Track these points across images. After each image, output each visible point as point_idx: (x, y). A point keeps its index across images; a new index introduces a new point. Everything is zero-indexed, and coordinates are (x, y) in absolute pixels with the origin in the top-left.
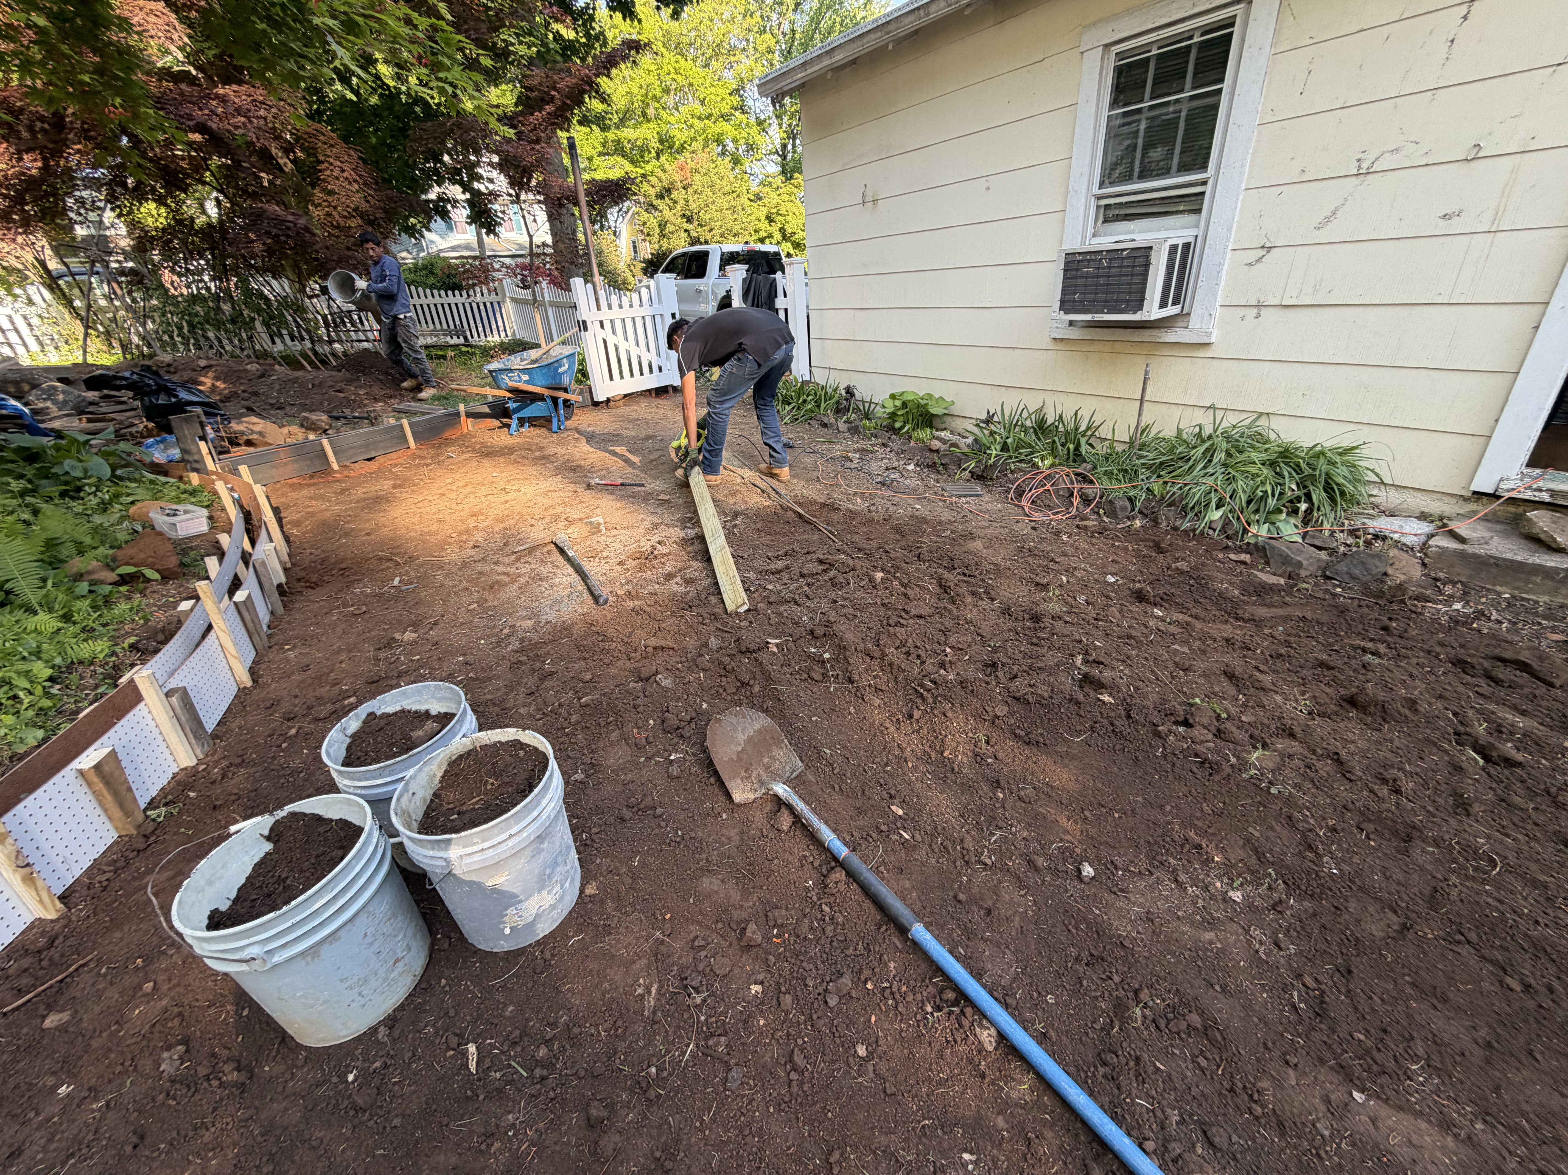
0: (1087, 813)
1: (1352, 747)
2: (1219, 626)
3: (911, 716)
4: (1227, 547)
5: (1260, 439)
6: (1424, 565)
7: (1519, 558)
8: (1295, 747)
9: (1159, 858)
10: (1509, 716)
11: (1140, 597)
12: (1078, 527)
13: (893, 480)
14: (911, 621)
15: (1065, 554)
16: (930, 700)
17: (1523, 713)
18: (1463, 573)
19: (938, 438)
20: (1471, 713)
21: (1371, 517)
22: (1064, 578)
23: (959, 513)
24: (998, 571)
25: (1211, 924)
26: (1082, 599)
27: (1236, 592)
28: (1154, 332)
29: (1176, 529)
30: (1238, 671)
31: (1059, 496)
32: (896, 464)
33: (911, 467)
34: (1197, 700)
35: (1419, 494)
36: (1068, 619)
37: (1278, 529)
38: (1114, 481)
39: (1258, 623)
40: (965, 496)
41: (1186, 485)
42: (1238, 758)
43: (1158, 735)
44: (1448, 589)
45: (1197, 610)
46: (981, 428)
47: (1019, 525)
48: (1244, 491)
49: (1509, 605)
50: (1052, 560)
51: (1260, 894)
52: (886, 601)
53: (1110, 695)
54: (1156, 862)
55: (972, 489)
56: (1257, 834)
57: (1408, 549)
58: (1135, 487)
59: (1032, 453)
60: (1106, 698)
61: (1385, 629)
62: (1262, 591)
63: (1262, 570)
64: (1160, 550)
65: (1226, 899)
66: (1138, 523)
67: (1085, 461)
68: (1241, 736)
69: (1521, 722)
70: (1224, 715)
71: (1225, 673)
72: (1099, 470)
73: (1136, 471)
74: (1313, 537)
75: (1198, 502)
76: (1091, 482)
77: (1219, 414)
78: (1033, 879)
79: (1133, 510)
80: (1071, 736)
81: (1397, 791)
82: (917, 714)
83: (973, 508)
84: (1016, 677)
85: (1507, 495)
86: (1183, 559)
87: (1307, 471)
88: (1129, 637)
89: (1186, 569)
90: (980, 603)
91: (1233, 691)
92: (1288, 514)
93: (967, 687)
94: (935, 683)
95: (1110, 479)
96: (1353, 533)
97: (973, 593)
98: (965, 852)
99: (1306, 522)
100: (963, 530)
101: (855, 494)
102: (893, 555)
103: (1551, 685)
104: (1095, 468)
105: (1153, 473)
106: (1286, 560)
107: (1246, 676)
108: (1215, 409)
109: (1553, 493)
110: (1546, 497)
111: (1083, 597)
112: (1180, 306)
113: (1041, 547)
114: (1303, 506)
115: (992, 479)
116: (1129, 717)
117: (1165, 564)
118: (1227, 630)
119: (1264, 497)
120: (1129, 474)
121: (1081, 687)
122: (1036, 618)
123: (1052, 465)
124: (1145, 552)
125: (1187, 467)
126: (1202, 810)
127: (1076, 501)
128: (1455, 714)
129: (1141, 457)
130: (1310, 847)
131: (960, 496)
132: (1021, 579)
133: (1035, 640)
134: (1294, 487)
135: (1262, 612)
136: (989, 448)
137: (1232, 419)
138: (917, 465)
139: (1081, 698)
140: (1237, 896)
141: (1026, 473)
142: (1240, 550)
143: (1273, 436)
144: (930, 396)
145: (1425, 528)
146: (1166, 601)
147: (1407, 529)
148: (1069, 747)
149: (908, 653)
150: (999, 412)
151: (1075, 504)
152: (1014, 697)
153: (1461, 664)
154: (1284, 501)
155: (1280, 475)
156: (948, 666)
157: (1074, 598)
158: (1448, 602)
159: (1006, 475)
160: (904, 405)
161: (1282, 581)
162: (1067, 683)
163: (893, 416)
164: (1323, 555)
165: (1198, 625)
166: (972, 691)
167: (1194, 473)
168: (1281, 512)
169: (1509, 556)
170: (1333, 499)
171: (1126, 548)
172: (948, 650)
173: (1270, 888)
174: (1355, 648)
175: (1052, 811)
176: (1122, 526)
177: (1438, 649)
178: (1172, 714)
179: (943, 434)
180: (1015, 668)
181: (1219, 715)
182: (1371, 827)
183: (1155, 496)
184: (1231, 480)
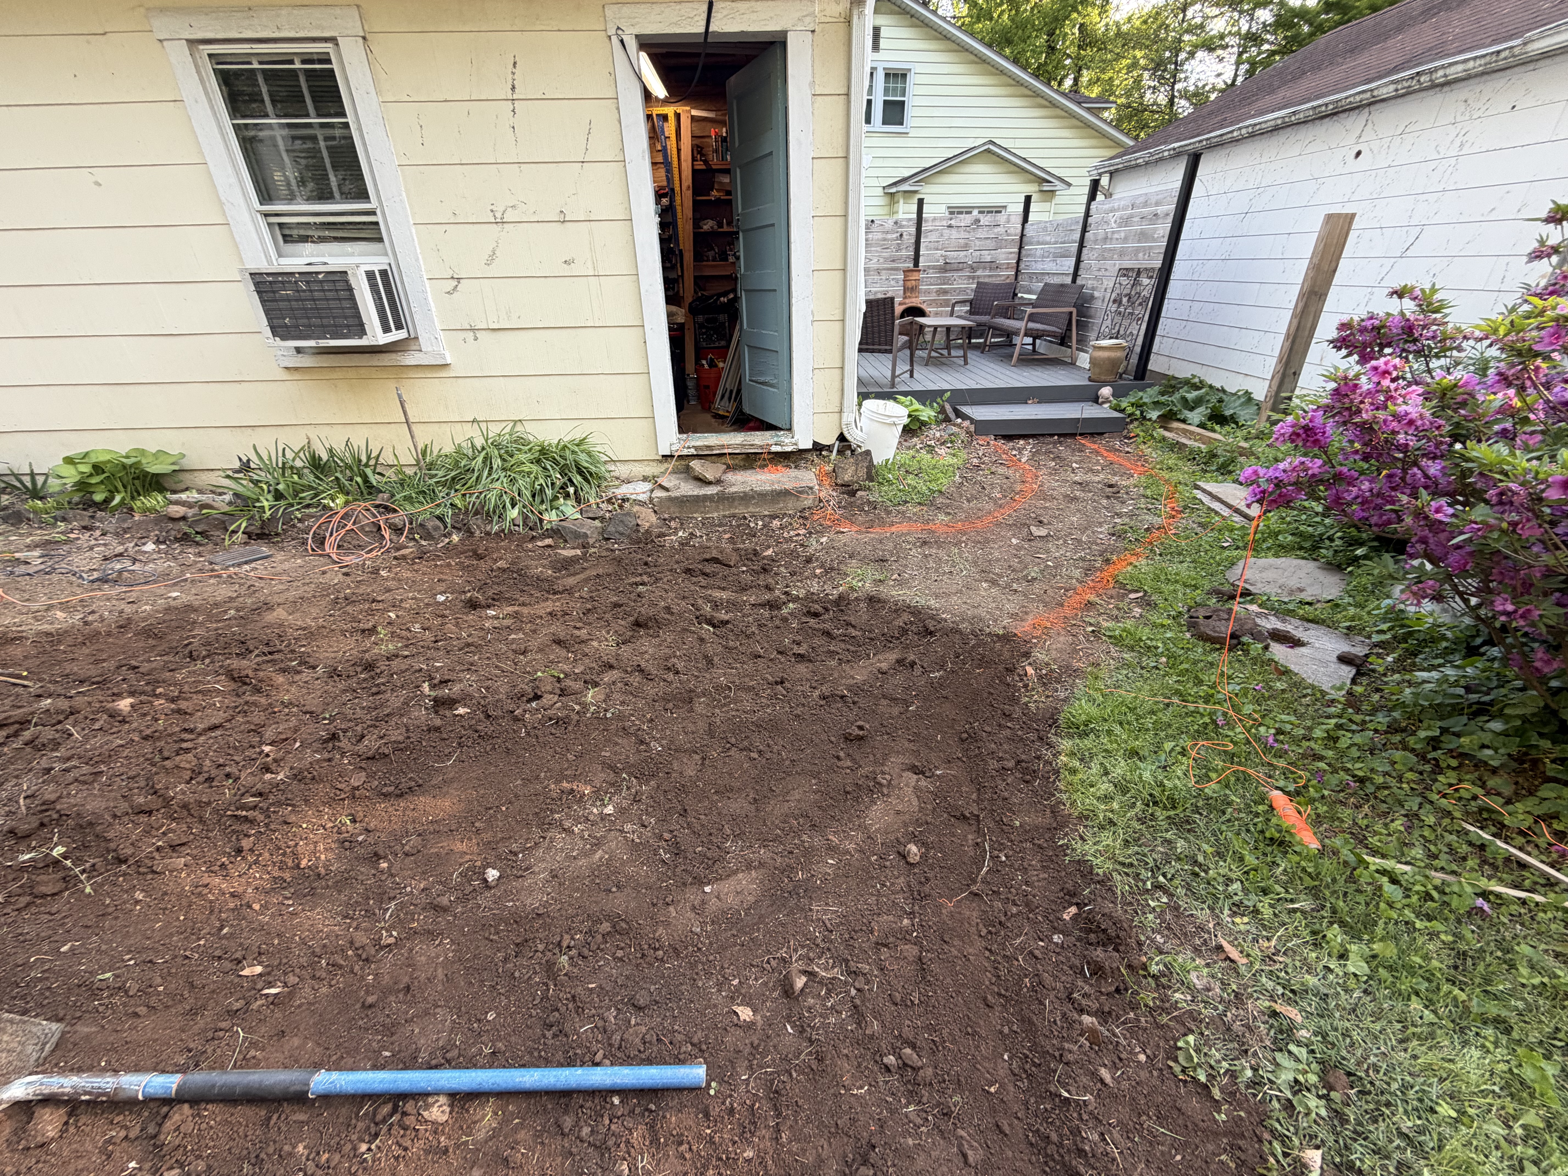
0: (477, 824)
1: (647, 656)
2: (543, 604)
3: (239, 851)
4: (533, 537)
5: (521, 441)
6: (655, 512)
7: (695, 493)
8: (614, 675)
9: (547, 821)
10: (718, 594)
11: (473, 605)
12: (395, 558)
13: (120, 572)
14: (202, 739)
15: (388, 590)
16: (261, 817)
17: (724, 589)
18: (675, 511)
19: (177, 503)
20: (700, 601)
21: (617, 487)
22: (391, 614)
23: (241, 585)
24: (311, 635)
25: (598, 844)
26: (417, 628)
27: (550, 572)
28: (393, 356)
29: (488, 534)
30: (562, 635)
31: (366, 534)
32: (120, 549)
33: (150, 547)
34: (539, 674)
35: (636, 464)
36: (406, 653)
37: (562, 512)
38: (416, 505)
39: (569, 591)
40: (246, 563)
41: (481, 493)
42: (580, 704)
43: (516, 719)
44: (673, 524)
45: (525, 599)
46: (235, 479)
47: (328, 576)
48: (526, 488)
49: (703, 524)
50: (374, 601)
51: (623, 799)
52: (148, 732)
53: (465, 706)
54: (546, 825)
55: (253, 552)
56: (608, 754)
57: (642, 504)
58: (438, 505)
59: (316, 495)
60: (461, 711)
61: (646, 564)
62: (566, 565)
63: (564, 548)
64: (480, 557)
65: (603, 817)
66: (455, 538)
67: (381, 492)
68: (578, 686)
69: (724, 595)
70: (562, 676)
71: (554, 641)
72: (398, 497)
73: (434, 491)
74: (587, 511)
75: (496, 506)
76: (395, 511)
77: (483, 426)
78: (443, 920)
79: (446, 527)
80: (443, 762)
81: (677, 673)
82: (246, 844)
83: (262, 573)
84: (363, 736)
85: (676, 454)
86: (501, 559)
87: (562, 462)
88: (468, 645)
89: (506, 566)
90: (297, 678)
91: (563, 653)
92: (565, 499)
93: (305, 778)
94: (260, 795)
95: (412, 503)
96: (609, 501)
97: (284, 671)
98: (360, 952)
99: (578, 500)
100: (253, 603)
101: (50, 608)
102: (145, 667)
103: (730, 566)
104: (393, 495)
105: (450, 488)
106: (577, 535)
107: (568, 637)
108: (478, 422)
109: (696, 448)
110: (693, 451)
111: (417, 626)
112: (405, 330)
113: (361, 591)
114: (571, 490)
115: (277, 534)
116: (488, 717)
117: (488, 567)
118: (549, 606)
119: (542, 490)
120: (428, 494)
121: (436, 712)
122: (369, 666)
123: (347, 503)
124: (467, 562)
125: (474, 478)
126: (568, 760)
127: (387, 534)
128: (693, 605)
129: (433, 476)
130: (642, 742)
131: (239, 565)
132: (343, 632)
133: (374, 690)
134: (559, 476)
135: (571, 581)
136: (258, 500)
137: (494, 430)
138: (158, 542)
139: (438, 722)
140: (609, 810)
141: (318, 518)
142: (543, 536)
143: (531, 438)
144: (143, 452)
145: (647, 486)
146: (498, 600)
147: (638, 490)
148: (444, 774)
149: (210, 780)
150: (254, 458)
151: (387, 536)
152: (368, 758)
153: (688, 571)
154: (557, 489)
155: (545, 468)
156: (273, 767)
157: (408, 629)
158: (676, 533)
159: (294, 526)
160: (97, 468)
161: (579, 552)
162: (421, 715)
163: (82, 486)
164: (597, 523)
165: (525, 610)
166: (313, 778)
167: (483, 482)
168: (558, 498)
169: (690, 493)
170: (586, 480)
171: (449, 565)
172: (267, 749)
173: (628, 788)
174: (631, 585)
175: (445, 844)
176: (441, 545)
177: (676, 566)
178: (523, 696)
179: (183, 496)
180: (359, 728)
181: (559, 678)
182: (670, 705)
183: (460, 509)
184: (513, 481)
